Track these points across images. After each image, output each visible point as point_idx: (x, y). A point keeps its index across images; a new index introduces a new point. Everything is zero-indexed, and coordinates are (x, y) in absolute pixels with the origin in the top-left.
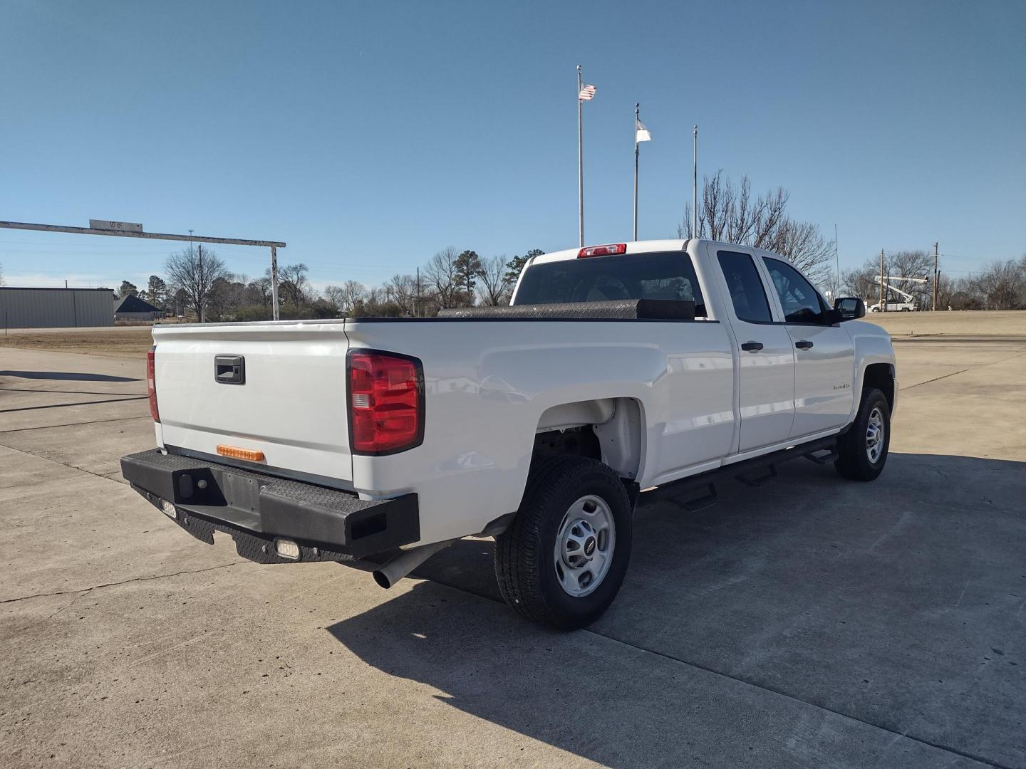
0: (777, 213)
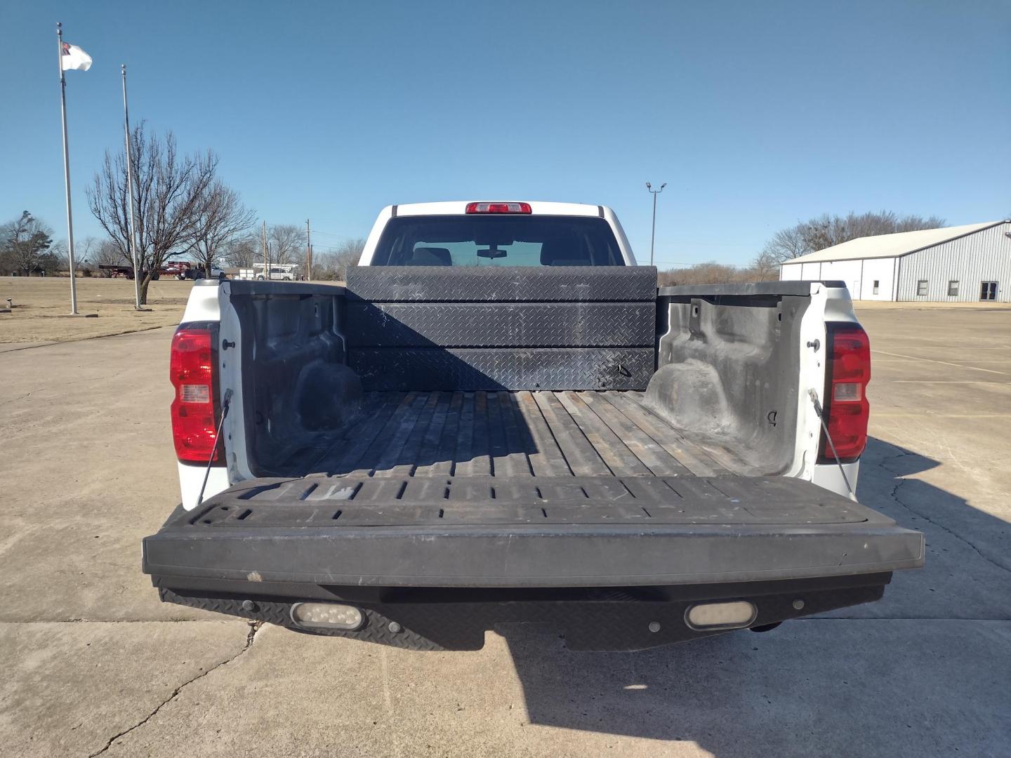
0: (208, 175)
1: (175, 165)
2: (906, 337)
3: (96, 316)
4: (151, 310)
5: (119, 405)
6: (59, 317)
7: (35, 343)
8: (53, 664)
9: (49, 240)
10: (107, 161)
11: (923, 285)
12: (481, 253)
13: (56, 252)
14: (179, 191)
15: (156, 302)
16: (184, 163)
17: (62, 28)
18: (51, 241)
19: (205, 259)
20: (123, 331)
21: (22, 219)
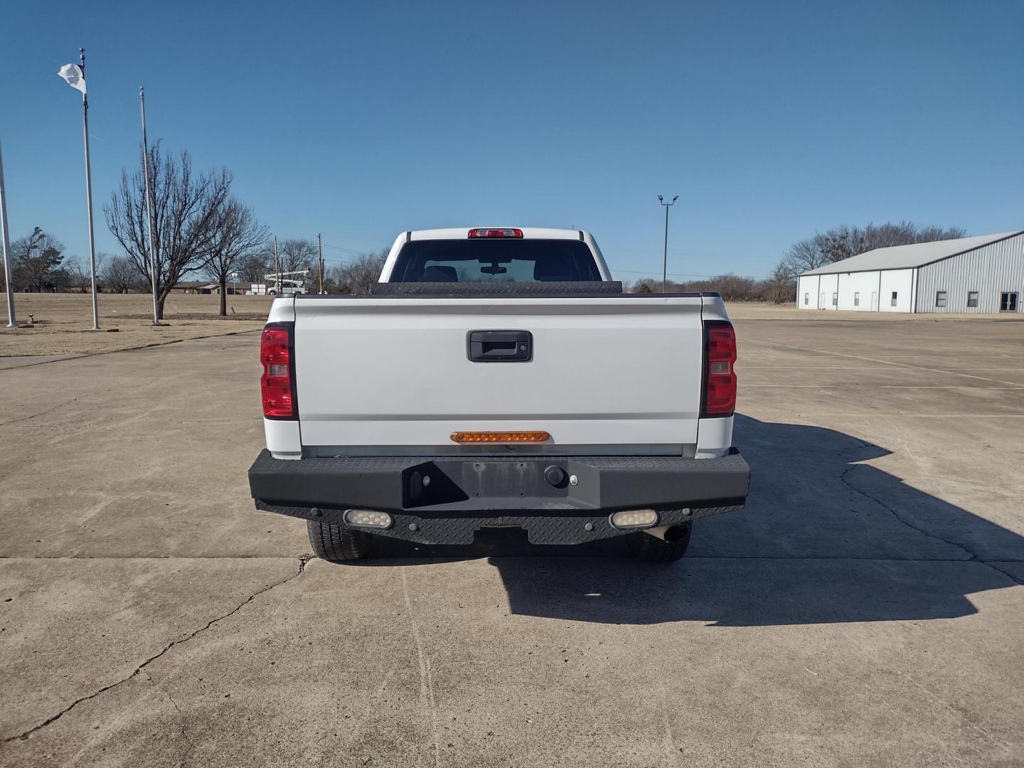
0: (223, 192)
1: (190, 182)
2: (909, 347)
3: (117, 331)
4: (169, 325)
5: (158, 408)
6: (82, 332)
7: (67, 355)
8: (156, 582)
9: (60, 256)
10: (124, 180)
11: (941, 296)
12: (484, 270)
13: (67, 268)
14: (194, 208)
15: (172, 317)
16: (199, 181)
17: (85, 53)
18: (63, 257)
19: (219, 274)
20: (147, 344)
21: (34, 235)
